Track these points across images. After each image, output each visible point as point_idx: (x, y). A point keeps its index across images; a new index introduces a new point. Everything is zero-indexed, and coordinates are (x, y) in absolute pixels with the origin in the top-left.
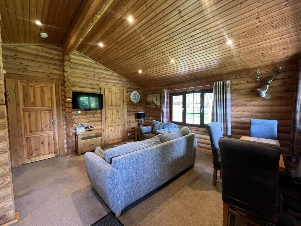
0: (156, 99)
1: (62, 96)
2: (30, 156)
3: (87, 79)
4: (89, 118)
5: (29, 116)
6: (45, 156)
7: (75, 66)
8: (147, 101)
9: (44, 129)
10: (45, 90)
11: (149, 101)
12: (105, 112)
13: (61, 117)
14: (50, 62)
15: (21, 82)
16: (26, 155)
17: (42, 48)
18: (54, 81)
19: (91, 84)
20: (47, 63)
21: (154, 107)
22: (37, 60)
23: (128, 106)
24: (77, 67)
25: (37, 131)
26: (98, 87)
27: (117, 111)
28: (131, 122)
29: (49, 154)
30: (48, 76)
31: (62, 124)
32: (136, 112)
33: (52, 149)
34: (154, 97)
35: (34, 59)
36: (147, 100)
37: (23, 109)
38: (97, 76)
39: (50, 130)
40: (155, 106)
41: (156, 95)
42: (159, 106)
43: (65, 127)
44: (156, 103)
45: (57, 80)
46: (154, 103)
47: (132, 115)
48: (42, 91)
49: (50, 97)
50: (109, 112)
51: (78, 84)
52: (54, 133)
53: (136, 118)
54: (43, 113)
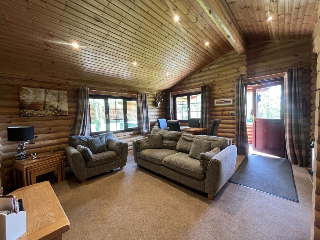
0: (55, 99)
8: (21, 101)
21: (50, 113)
34: (49, 95)
40: (53, 111)
41: (58, 91)
42: (66, 112)
44: (56, 106)
46: (51, 106)
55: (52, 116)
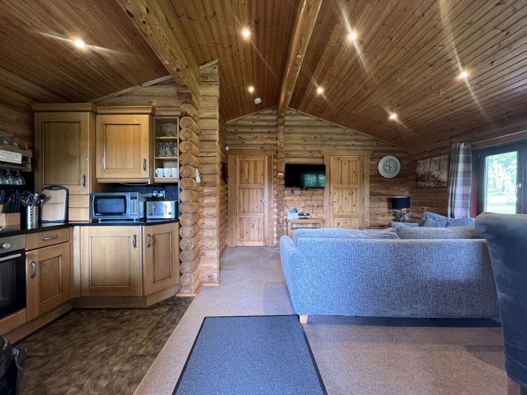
0: (437, 167)
1: (274, 170)
2: (242, 239)
3: (305, 145)
4: (305, 200)
5: (243, 194)
6: (254, 242)
7: (290, 130)
8: (416, 175)
9: (255, 210)
10: (258, 164)
11: (421, 173)
12: (330, 192)
13: (272, 197)
14: (264, 130)
15: (239, 158)
16: (238, 237)
17: (258, 116)
18: (267, 153)
19: (310, 152)
20: (262, 132)
21: (432, 184)
22: (252, 131)
23: (372, 185)
24: (294, 130)
25: (248, 212)
26: (320, 155)
27: (350, 192)
28: (377, 214)
29: (259, 241)
30: (262, 148)
31: (272, 206)
32: (391, 197)
33: (261, 235)
34: (433, 165)
35: (250, 131)
36: (417, 172)
37: (239, 186)
38: (319, 138)
39: (261, 212)
40: (434, 182)
41: (439, 158)
42: (444, 182)
43: (276, 210)
44: (436, 176)
45: (270, 150)
46: (433, 176)
47: (380, 200)
48: (255, 165)
49: (262, 173)
50: (336, 193)
51: (292, 153)
52: (265, 216)
53: (389, 208)
54: (255, 190)
55: (433, 187)
